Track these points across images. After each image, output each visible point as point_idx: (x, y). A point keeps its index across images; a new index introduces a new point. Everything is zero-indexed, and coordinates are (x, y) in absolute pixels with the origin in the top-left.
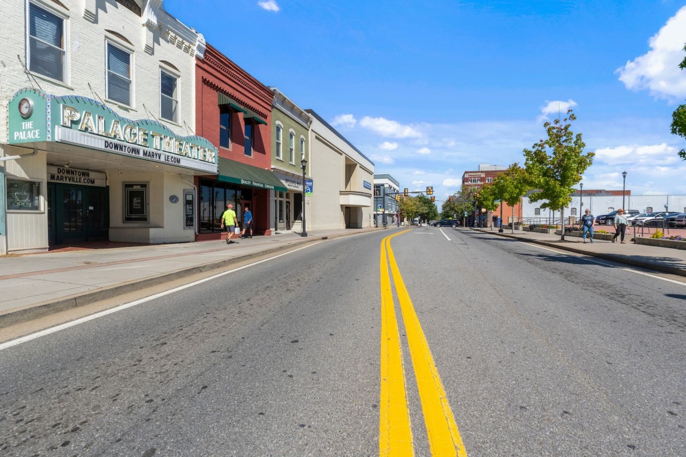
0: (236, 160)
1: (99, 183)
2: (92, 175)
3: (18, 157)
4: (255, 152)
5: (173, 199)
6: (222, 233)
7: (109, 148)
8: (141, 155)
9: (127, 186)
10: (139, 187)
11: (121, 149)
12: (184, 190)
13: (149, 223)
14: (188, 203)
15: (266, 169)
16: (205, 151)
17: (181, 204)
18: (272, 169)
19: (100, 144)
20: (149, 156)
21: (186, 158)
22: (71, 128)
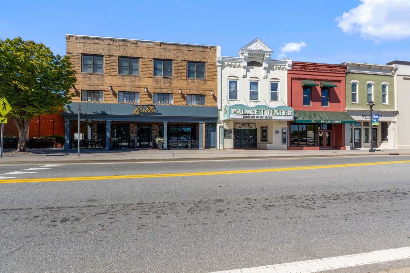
0: (314, 110)
1: (253, 128)
2: (251, 125)
3: (226, 123)
4: (330, 103)
5: (277, 132)
6: (304, 147)
7: (244, 118)
8: (256, 118)
9: (262, 128)
10: (265, 128)
11: (248, 117)
12: (282, 128)
13: (268, 142)
14: (284, 133)
15: (341, 111)
16: (286, 111)
17: (280, 134)
18: (346, 110)
19: (241, 117)
20: (259, 118)
21: (276, 116)
22: (234, 114)
